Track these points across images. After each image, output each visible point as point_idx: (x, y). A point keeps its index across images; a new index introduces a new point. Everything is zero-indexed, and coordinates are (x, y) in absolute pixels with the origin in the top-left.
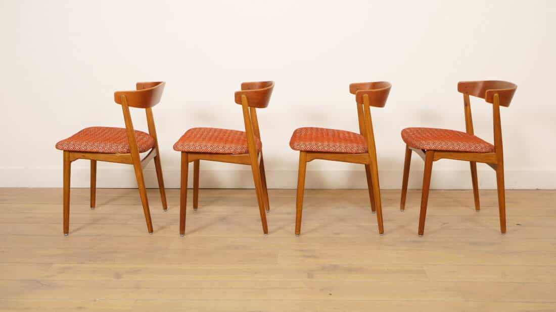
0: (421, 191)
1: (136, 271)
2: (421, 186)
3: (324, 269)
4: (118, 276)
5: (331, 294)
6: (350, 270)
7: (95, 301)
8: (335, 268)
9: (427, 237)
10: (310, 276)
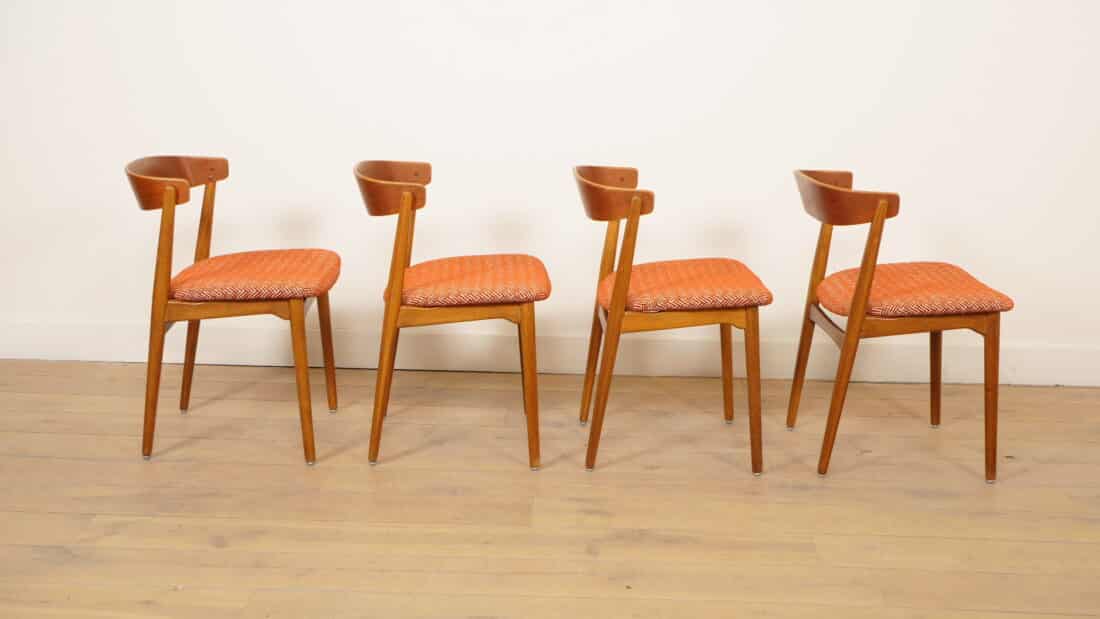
0: (832, 384)
1: (254, 534)
2: (833, 375)
3: (621, 537)
4: (220, 542)
5: (628, 587)
6: (669, 541)
7: (176, 589)
8: (639, 537)
9: (831, 479)
10: (591, 551)
